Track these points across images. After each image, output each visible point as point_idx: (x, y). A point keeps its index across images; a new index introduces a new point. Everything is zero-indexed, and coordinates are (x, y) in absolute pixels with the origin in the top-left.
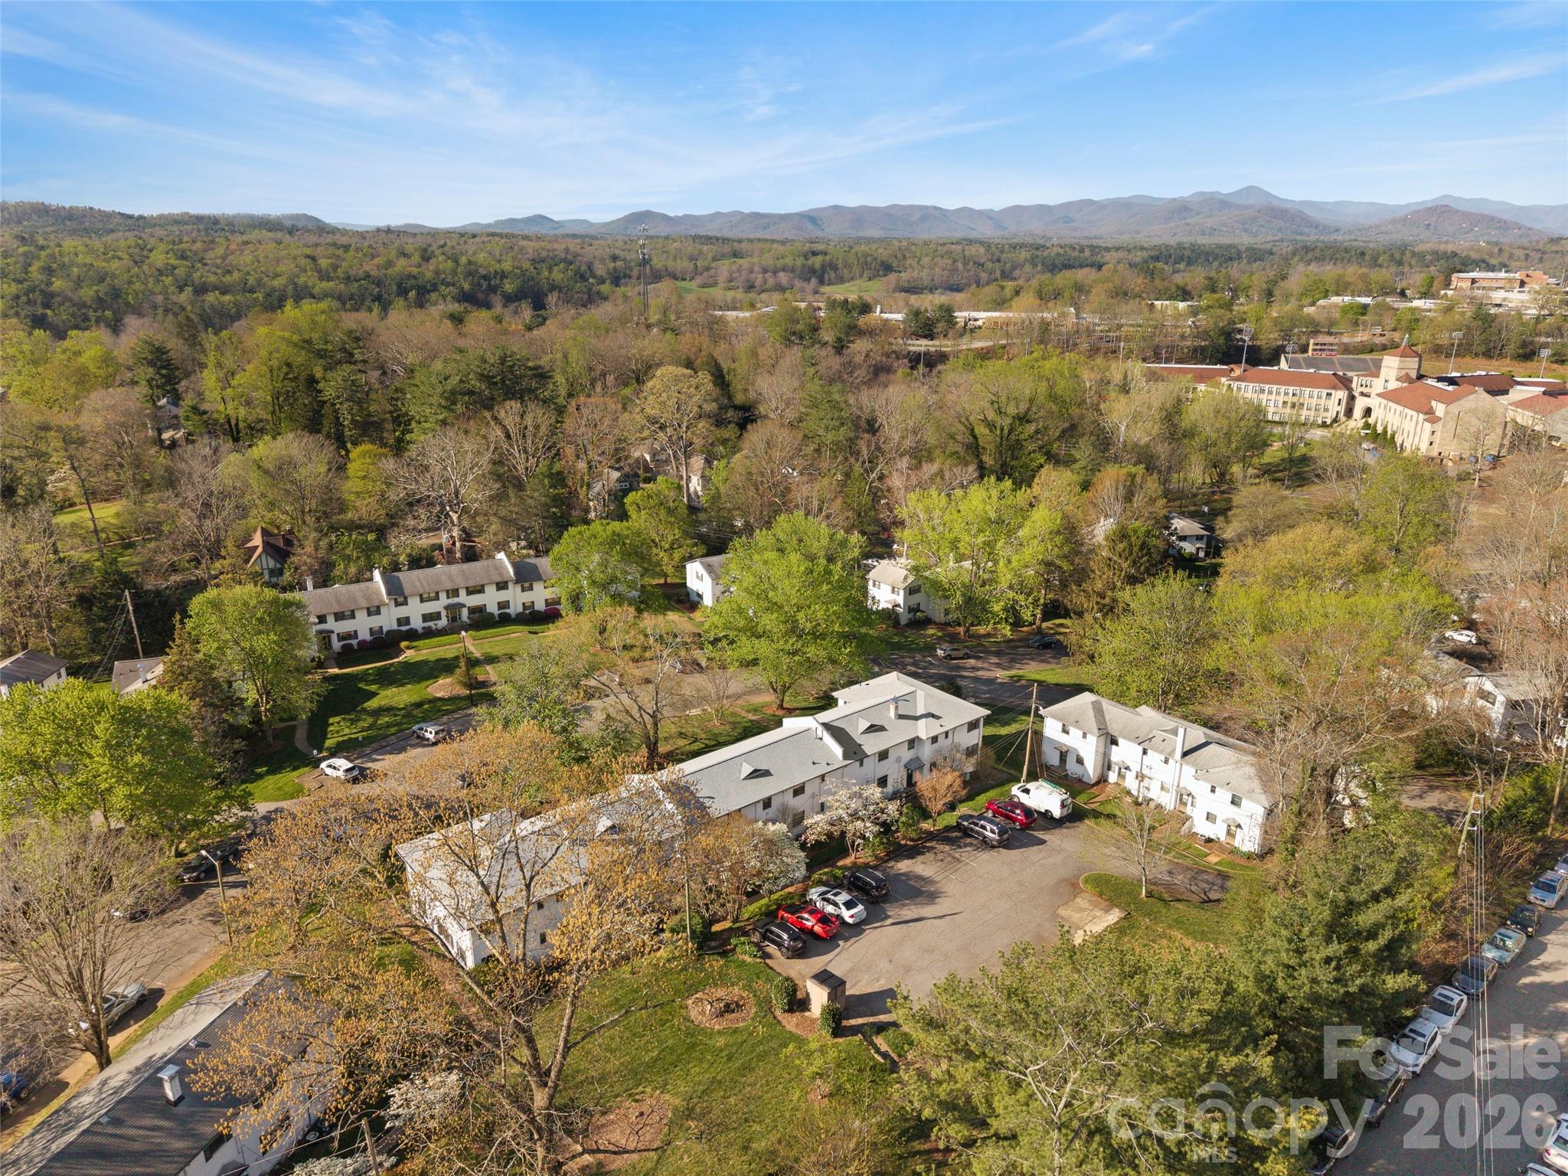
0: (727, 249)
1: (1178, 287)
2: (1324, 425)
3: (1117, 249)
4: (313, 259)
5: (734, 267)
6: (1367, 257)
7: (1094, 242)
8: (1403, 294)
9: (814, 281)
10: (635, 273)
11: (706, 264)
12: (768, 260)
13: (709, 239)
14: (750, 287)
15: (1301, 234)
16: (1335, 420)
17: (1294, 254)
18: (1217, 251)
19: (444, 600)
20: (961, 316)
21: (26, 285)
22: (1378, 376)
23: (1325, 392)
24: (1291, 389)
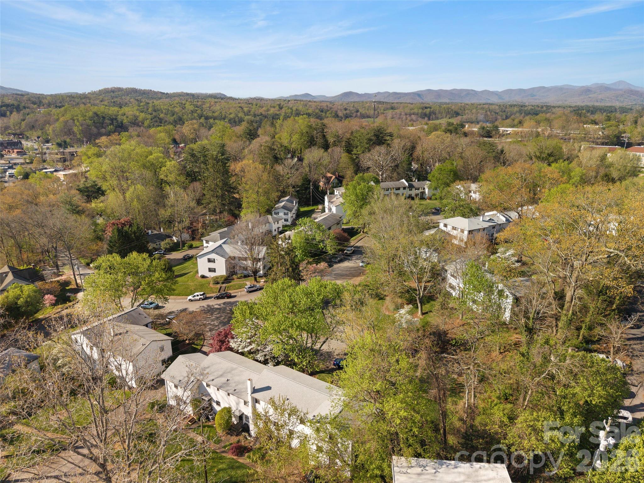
0: (389, 106)
3: (558, 107)
5: (394, 113)
7: (548, 104)
9: (426, 119)
11: (382, 111)
12: (407, 111)
13: (380, 102)
18: (606, 108)
20: (501, 129)
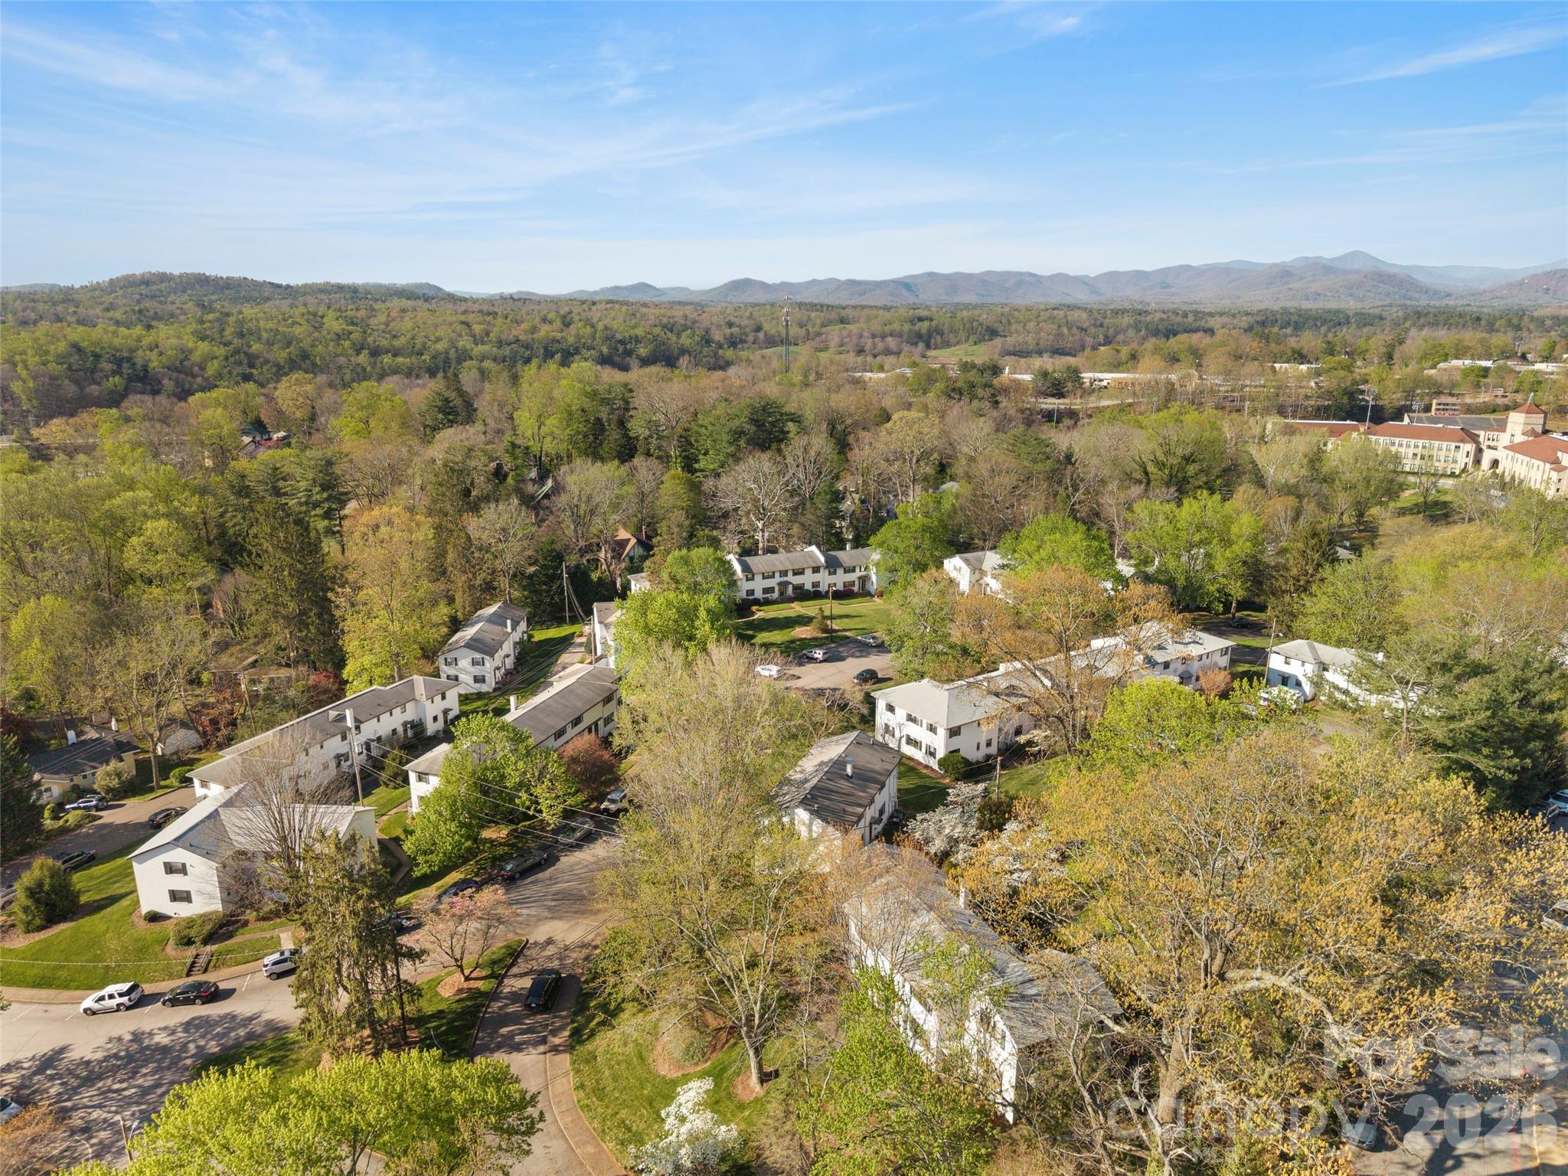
0: (833, 315)
1: (1294, 351)
2: (1453, 475)
3: (1221, 314)
4: (467, 324)
5: (845, 333)
6: (1483, 322)
8: (1524, 357)
9: (921, 345)
10: (751, 338)
11: (817, 329)
12: (876, 327)
13: (813, 306)
14: (860, 351)
15: (1410, 299)
16: (1464, 471)
17: (1405, 319)
18: (1325, 316)
19: (778, 579)
20: (1087, 376)
21: (231, 348)
22: (1504, 431)
23: (1453, 445)
24: (1420, 443)
